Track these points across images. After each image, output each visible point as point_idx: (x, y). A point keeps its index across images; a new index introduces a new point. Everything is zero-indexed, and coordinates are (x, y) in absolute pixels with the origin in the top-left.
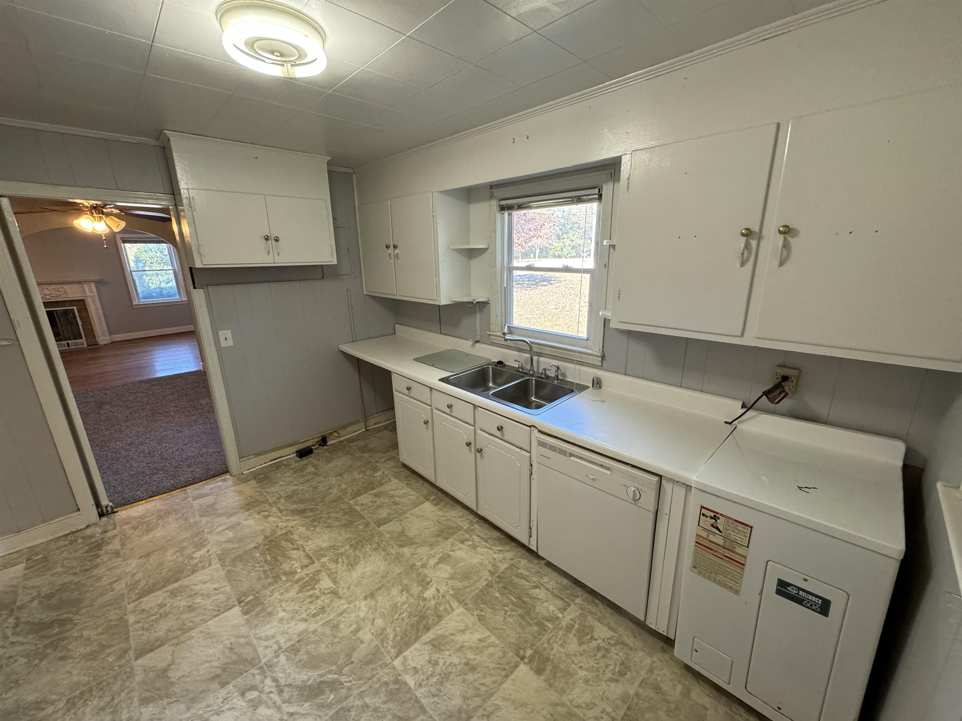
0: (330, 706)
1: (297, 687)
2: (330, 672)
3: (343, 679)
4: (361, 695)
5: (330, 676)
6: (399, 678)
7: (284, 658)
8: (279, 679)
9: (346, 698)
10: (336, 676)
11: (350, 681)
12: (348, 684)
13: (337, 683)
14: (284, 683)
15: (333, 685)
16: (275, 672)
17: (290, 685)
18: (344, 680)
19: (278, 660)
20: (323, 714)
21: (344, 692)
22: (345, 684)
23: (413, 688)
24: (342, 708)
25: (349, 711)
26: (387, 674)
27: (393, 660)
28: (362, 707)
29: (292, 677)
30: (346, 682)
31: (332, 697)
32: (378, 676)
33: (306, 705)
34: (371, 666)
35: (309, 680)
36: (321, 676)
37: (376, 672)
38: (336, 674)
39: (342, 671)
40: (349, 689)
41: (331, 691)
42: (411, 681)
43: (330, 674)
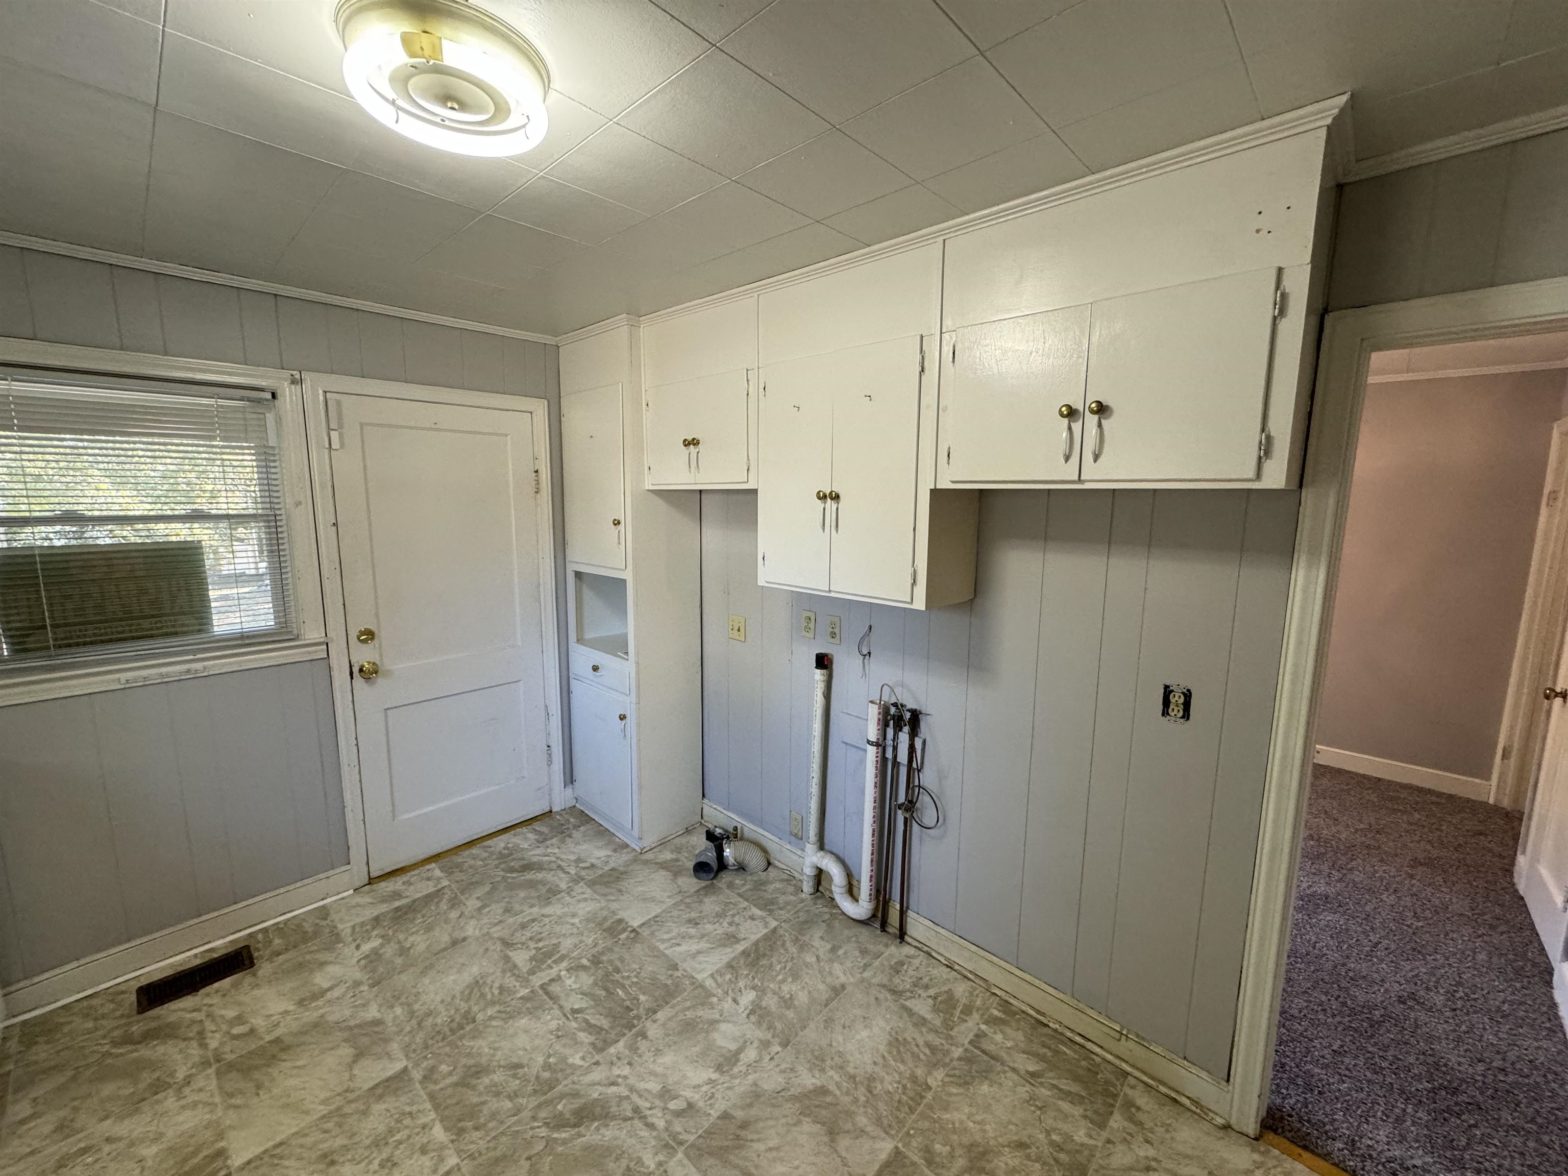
0: (562, 1096)
1: (614, 1118)
2: (564, 1142)
3: (543, 1132)
4: (518, 1111)
5: (564, 1135)
6: (454, 1137)
7: (647, 1162)
8: (644, 1127)
9: (539, 1106)
10: (555, 1135)
11: (532, 1128)
12: (536, 1124)
13: (552, 1125)
14: (636, 1121)
15: (560, 1123)
16: (655, 1138)
17: (626, 1119)
18: (543, 1129)
19: (657, 1159)
20: (570, 1086)
21: (543, 1114)
22: (540, 1124)
23: (437, 1122)
24: (545, 1094)
25: (535, 1091)
26: (472, 1142)
27: (458, 1165)
28: (517, 1096)
29: (625, 1132)
30: (539, 1127)
31: (560, 1107)
32: (488, 1138)
33: (595, 1095)
34: (498, 1153)
35: (597, 1129)
36: (580, 1135)
37: (491, 1145)
38: (556, 1139)
39: (544, 1144)
40: (534, 1118)
41: (561, 1113)
42: (439, 1133)
43: (565, 1139)
